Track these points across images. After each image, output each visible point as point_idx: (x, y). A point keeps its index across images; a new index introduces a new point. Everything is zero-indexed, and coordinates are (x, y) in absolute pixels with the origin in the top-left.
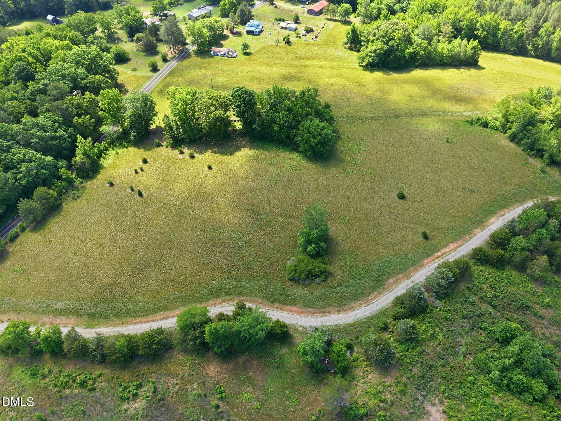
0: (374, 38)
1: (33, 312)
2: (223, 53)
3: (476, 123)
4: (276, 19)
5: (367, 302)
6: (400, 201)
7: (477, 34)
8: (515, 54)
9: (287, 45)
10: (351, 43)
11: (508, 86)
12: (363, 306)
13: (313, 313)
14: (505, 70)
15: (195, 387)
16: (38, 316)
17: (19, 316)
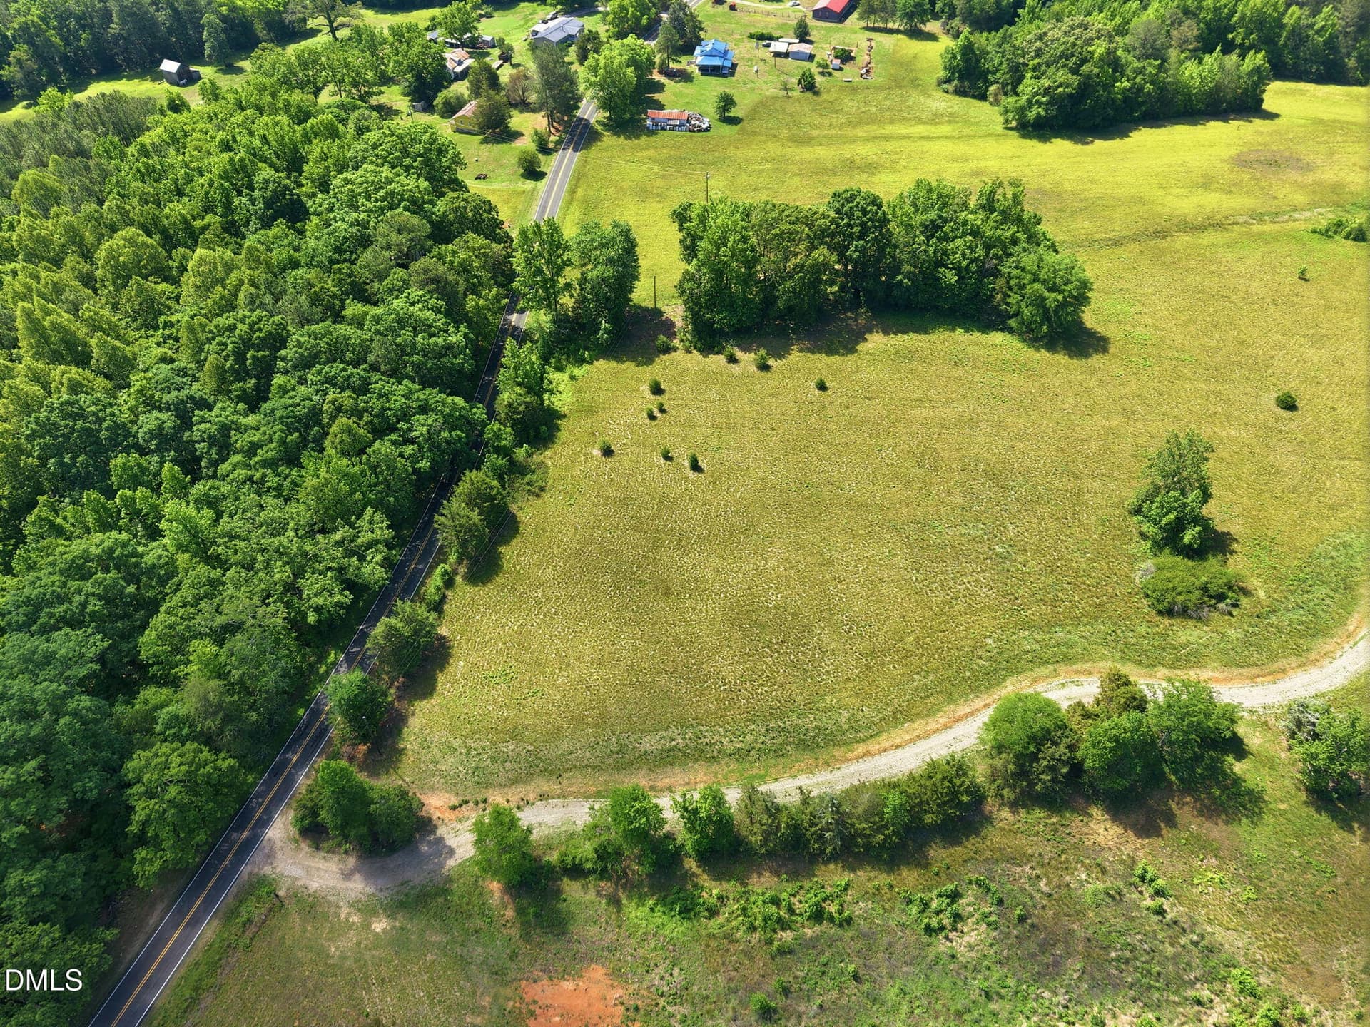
0: (1037, 61)
1: (594, 767)
2: (677, 122)
3: (1335, 232)
4: (752, 36)
5: (1348, 636)
6: (1288, 414)
7: (1233, 39)
8: (1321, 79)
9: (809, 94)
10: (961, 79)
11: (1349, 150)
12: (1347, 647)
13: (1253, 678)
14: (1325, 116)
15: (1084, 876)
16: (611, 775)
17: (564, 782)
